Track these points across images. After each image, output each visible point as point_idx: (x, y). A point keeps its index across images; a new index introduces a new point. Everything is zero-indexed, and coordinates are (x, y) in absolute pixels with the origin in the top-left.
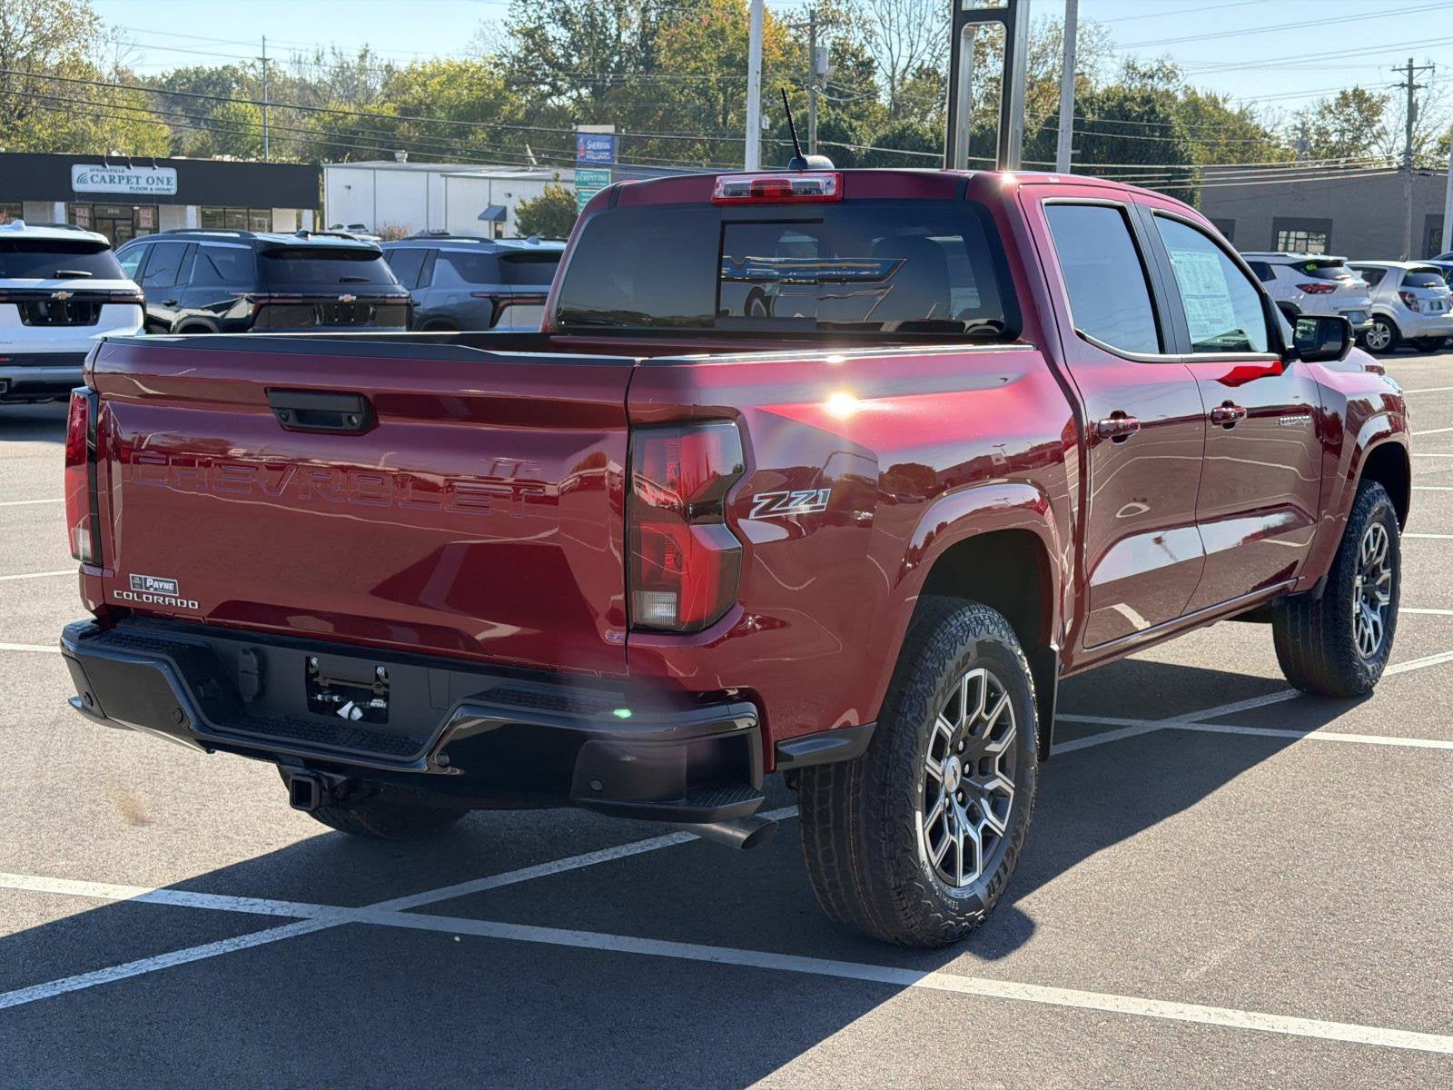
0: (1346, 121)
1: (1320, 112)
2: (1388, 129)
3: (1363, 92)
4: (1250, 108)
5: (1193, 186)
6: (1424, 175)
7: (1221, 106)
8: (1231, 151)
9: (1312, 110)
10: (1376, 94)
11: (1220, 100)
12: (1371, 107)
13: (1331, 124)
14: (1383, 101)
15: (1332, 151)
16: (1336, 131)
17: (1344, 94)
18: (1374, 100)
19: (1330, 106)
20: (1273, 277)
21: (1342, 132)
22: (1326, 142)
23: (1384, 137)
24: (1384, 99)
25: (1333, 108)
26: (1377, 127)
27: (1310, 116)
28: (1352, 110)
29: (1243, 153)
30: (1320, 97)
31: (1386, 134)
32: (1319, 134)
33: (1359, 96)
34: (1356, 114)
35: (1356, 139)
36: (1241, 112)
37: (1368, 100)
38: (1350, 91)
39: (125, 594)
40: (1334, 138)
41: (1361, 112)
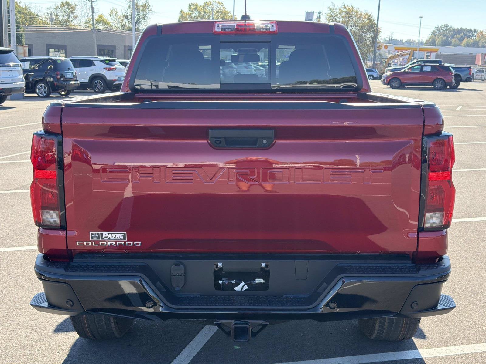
0: (65, 12)
1: (55, 9)
2: (78, 15)
3: (69, 3)
4: (29, 6)
5: (21, 32)
6: (98, 31)
7: (18, 4)
8: (26, 20)
9: (52, 7)
10: (73, 3)
11: (18, 3)
12: (72, 8)
13: (60, 13)
14: (76, 6)
15: (60, 22)
16: (61, 15)
17: (63, 3)
18: (73, 5)
19: (58, 7)
20: (95, 65)
21: (63, 15)
22: (58, 19)
23: (78, 18)
24: (76, 5)
25: (59, 7)
26: (75, 14)
27: (52, 10)
28: (65, 8)
29: (30, 21)
30: (55, 4)
31: (78, 17)
32: (56, 16)
33: (68, 4)
34: (67, 10)
35: (68, 18)
36: (26, 7)
37: (70, 5)
38: (64, 2)
39: (85, 243)
40: (61, 18)
41: (69, 9)
